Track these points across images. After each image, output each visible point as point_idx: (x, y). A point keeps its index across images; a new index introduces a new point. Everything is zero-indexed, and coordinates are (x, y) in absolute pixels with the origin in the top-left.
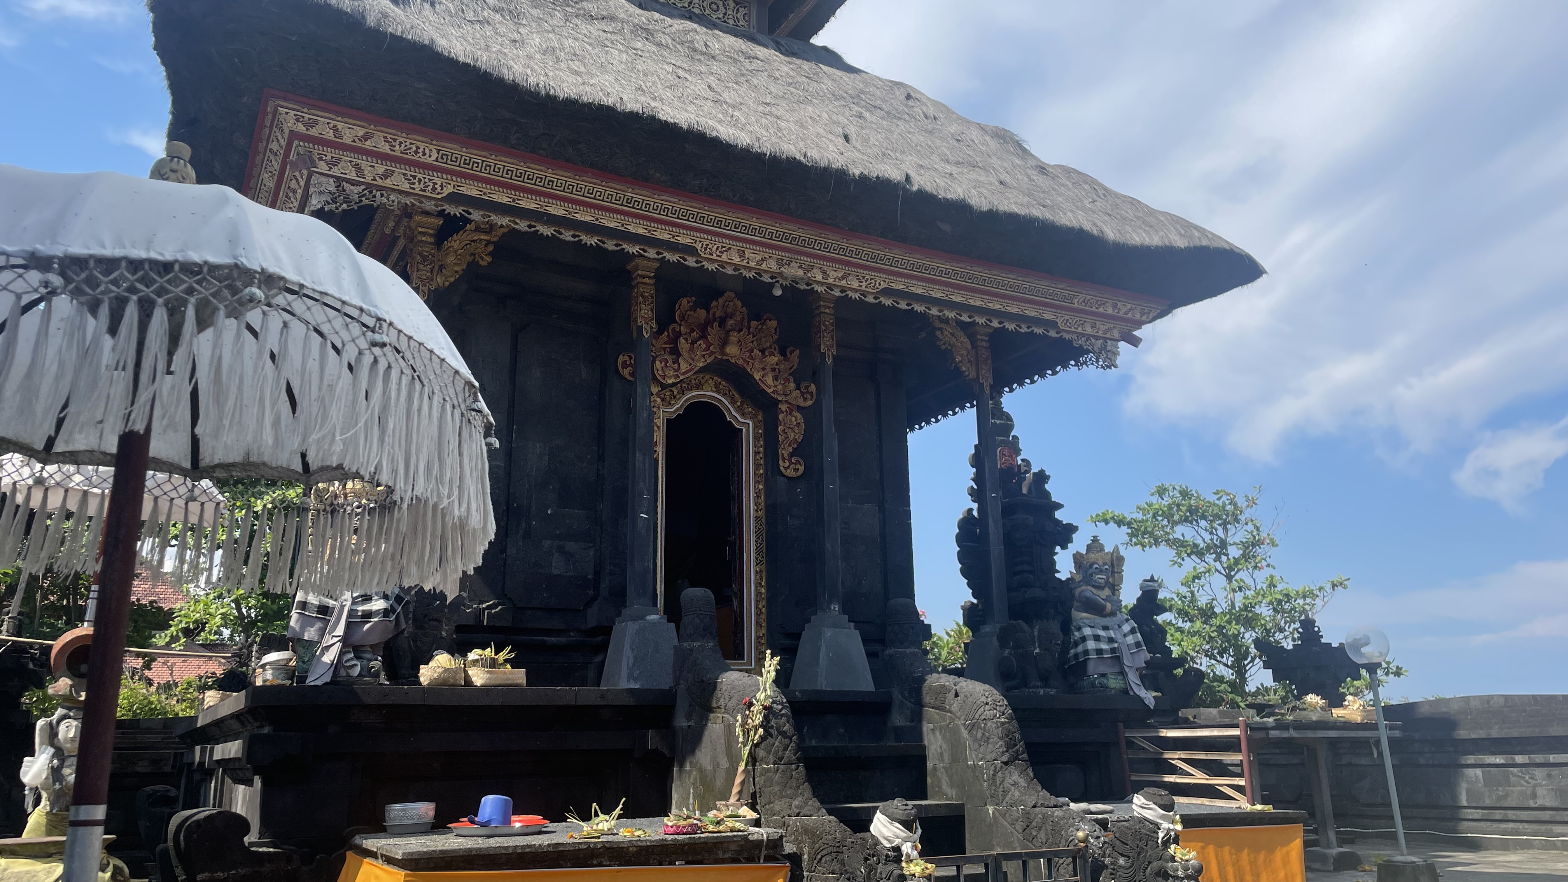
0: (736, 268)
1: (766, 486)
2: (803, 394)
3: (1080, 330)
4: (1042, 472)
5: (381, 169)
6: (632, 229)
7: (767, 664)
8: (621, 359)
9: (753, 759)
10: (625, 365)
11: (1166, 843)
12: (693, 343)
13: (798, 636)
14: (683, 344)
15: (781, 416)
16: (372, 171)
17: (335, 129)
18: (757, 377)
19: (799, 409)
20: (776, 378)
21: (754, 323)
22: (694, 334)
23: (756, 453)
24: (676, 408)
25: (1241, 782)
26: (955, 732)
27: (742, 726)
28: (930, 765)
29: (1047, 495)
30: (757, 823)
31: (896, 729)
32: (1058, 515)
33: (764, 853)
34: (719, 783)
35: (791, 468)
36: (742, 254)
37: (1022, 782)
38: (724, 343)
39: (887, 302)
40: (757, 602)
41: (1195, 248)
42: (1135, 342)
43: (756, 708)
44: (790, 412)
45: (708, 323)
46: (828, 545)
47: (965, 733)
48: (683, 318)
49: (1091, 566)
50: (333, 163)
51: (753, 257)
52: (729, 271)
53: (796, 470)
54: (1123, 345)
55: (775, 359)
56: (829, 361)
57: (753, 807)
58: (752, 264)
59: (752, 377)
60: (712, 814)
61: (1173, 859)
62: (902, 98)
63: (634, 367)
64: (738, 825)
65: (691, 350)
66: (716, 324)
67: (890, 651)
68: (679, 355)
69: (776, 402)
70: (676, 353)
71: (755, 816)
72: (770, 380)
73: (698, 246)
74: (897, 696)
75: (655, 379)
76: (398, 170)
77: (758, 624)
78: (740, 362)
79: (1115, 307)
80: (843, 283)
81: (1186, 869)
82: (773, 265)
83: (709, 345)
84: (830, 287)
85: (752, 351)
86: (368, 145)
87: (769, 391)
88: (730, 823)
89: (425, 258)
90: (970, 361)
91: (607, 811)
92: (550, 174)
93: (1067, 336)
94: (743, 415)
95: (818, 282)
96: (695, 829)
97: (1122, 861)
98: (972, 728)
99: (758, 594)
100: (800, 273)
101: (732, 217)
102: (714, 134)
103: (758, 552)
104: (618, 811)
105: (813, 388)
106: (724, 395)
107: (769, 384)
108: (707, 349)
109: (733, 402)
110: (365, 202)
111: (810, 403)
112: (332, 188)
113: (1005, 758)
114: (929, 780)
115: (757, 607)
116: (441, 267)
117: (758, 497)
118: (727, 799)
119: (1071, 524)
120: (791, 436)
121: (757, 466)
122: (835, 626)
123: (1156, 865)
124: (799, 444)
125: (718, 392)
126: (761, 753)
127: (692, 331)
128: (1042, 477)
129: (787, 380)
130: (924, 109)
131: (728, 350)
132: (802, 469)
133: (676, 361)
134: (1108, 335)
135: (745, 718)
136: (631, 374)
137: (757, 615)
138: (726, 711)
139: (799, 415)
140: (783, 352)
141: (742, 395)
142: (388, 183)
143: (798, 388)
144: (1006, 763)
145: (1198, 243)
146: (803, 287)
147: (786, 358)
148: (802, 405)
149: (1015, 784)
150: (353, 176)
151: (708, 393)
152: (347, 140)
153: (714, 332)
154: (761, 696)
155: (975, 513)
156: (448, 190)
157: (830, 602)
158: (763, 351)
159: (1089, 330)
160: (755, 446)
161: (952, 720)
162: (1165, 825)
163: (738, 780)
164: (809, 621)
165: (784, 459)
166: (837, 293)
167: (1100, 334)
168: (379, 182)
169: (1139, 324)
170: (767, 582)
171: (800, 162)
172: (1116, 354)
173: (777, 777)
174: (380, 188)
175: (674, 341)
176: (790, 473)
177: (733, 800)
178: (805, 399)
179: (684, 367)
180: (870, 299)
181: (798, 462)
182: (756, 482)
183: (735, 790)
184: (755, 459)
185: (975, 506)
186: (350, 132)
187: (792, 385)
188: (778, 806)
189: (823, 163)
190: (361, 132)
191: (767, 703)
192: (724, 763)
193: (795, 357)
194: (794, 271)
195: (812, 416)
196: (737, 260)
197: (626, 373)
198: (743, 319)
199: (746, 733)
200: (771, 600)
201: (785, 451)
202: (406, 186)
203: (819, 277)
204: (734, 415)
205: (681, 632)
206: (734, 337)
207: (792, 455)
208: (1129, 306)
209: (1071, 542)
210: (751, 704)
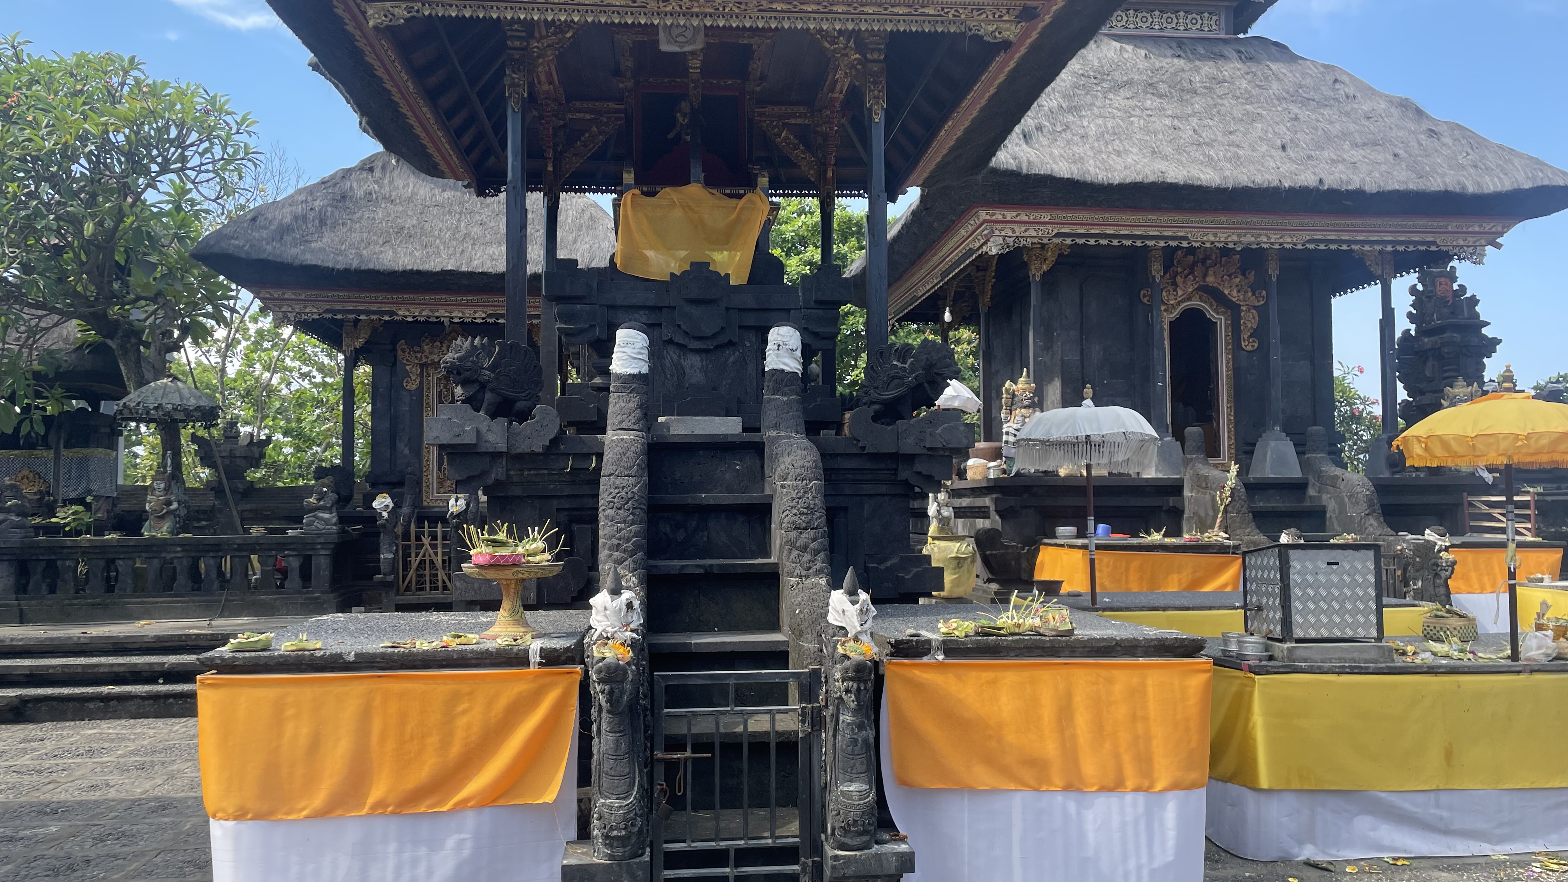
0: (1212, 243)
1: (1233, 357)
2: (1257, 298)
3: (1454, 243)
4: (1474, 296)
5: (1023, 228)
6: (1151, 233)
7: (1232, 468)
8: (1142, 292)
9: (1226, 511)
10: (1144, 296)
11: (1440, 551)
12: (1186, 277)
13: (1254, 445)
14: (1179, 279)
15: (1242, 314)
16: (1019, 230)
17: (1003, 215)
18: (1226, 292)
19: (1255, 307)
20: (1239, 291)
21: (1224, 259)
22: (1186, 272)
23: (1226, 336)
24: (1175, 314)
25: (1529, 526)
26: (1342, 499)
27: (1220, 497)
28: (1328, 515)
29: (1477, 315)
30: (1228, 539)
31: (1310, 497)
32: (1484, 331)
33: (1231, 551)
34: (1209, 522)
35: (1249, 345)
36: (1215, 235)
37: (1375, 524)
38: (1205, 275)
39: (1311, 246)
40: (1228, 425)
41: (1537, 187)
42: (1498, 246)
43: (1227, 488)
44: (1248, 311)
45: (1194, 264)
46: (1273, 393)
47: (1346, 500)
48: (1178, 263)
49: (1455, 397)
50: (1000, 231)
51: (1222, 236)
52: (1208, 245)
53: (1253, 346)
54: (1489, 248)
55: (1238, 280)
56: (1274, 279)
57: (1226, 533)
58: (1222, 239)
59: (1223, 293)
60: (1206, 534)
61: (1441, 558)
62: (1330, 82)
63: (1151, 296)
64: (1219, 539)
65: (1184, 282)
66: (1200, 264)
67: (1307, 456)
68: (1177, 286)
69: (1240, 306)
70: (1175, 285)
71: (1227, 536)
72: (1235, 293)
73: (1189, 235)
74: (1311, 480)
75: (1162, 301)
76: (1031, 227)
77: (1229, 437)
78: (1216, 285)
79: (1480, 226)
80: (1281, 240)
81: (1446, 562)
82: (1235, 238)
83: (1195, 277)
84: (1272, 244)
85: (1223, 277)
86: (1018, 219)
87: (1234, 300)
88: (1215, 538)
89: (1037, 257)
90: (1377, 264)
91: (1158, 531)
92: (1107, 215)
93: (1444, 249)
94: (1218, 313)
95: (1264, 243)
96: (1198, 540)
97: (1418, 559)
98: (1350, 497)
99: (1229, 420)
100: (1253, 239)
101: (1209, 218)
102: (1199, 183)
103: (1228, 396)
104: (1162, 532)
105: (1264, 293)
106: (1205, 302)
107: (1234, 295)
108: (1195, 279)
109: (1211, 306)
110: (1016, 245)
111: (1262, 303)
112: (1001, 242)
113: (1367, 512)
114: (1327, 523)
115: (1228, 427)
116: (1045, 260)
117: (1228, 363)
118: (1213, 528)
119: (1496, 338)
120: (1249, 325)
121: (1227, 344)
122: (1276, 440)
123: (1433, 561)
124: (1255, 330)
125: (1201, 301)
126: (1230, 509)
127: (1185, 270)
128: (1474, 301)
129: (1246, 292)
130: (1346, 90)
131: (1208, 279)
132: (1256, 345)
133: (1175, 290)
134: (1477, 244)
135: (1221, 493)
136: (1148, 301)
137: (1228, 432)
138: (1211, 489)
139: (1254, 311)
140: (1244, 274)
141: (1216, 302)
142: (1027, 234)
143: (1254, 294)
144: (1367, 515)
145: (1539, 183)
146: (1254, 246)
147: (1246, 278)
148: (1257, 304)
149: (1371, 525)
150: (1010, 234)
151: (1195, 303)
152: (1008, 219)
153: (1198, 270)
154: (1229, 483)
155: (1413, 333)
156: (1055, 231)
157: (1274, 425)
158: (1230, 276)
159: (1462, 243)
160: (1226, 331)
161: (1340, 493)
162: (1439, 543)
163: (1218, 521)
164: (1261, 436)
165: (1244, 340)
166: (1277, 246)
167: (1471, 244)
168: (1022, 234)
169: (1501, 234)
170: (1235, 413)
171: (1251, 188)
172: (1483, 255)
173: (1238, 520)
174: (1022, 237)
175: (1174, 278)
176: (1249, 348)
177: (1216, 529)
178: (1259, 301)
179: (1180, 293)
180: (1300, 247)
181: (1254, 341)
182: (1227, 354)
183: (1217, 525)
184: (1226, 340)
185: (1413, 327)
186: (1010, 215)
187: (1250, 294)
188: (1238, 532)
189: (1265, 185)
190: (1015, 214)
191: (1233, 486)
192: (1211, 513)
193: (1252, 276)
194: (1249, 239)
195: (1263, 311)
196: (1212, 238)
197: (1145, 300)
198: (1216, 258)
199: (1222, 500)
200: (1237, 423)
201: (1245, 335)
202: (1035, 234)
203: (1265, 240)
204: (1212, 314)
205: (1185, 449)
206: (1211, 272)
207: (1250, 337)
208: (1492, 225)
209: (1495, 352)
210: (1224, 487)
